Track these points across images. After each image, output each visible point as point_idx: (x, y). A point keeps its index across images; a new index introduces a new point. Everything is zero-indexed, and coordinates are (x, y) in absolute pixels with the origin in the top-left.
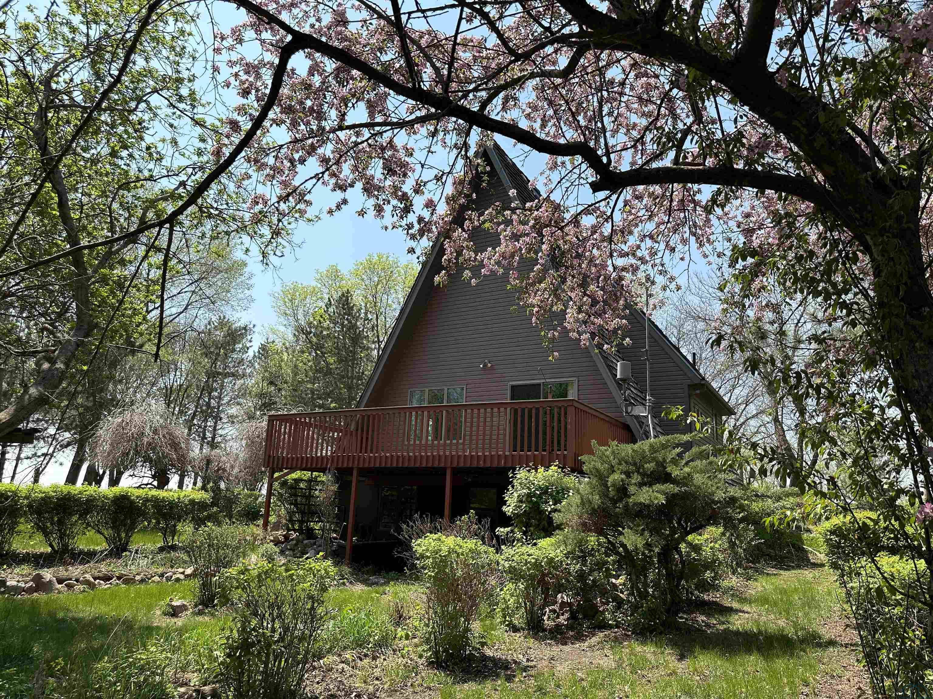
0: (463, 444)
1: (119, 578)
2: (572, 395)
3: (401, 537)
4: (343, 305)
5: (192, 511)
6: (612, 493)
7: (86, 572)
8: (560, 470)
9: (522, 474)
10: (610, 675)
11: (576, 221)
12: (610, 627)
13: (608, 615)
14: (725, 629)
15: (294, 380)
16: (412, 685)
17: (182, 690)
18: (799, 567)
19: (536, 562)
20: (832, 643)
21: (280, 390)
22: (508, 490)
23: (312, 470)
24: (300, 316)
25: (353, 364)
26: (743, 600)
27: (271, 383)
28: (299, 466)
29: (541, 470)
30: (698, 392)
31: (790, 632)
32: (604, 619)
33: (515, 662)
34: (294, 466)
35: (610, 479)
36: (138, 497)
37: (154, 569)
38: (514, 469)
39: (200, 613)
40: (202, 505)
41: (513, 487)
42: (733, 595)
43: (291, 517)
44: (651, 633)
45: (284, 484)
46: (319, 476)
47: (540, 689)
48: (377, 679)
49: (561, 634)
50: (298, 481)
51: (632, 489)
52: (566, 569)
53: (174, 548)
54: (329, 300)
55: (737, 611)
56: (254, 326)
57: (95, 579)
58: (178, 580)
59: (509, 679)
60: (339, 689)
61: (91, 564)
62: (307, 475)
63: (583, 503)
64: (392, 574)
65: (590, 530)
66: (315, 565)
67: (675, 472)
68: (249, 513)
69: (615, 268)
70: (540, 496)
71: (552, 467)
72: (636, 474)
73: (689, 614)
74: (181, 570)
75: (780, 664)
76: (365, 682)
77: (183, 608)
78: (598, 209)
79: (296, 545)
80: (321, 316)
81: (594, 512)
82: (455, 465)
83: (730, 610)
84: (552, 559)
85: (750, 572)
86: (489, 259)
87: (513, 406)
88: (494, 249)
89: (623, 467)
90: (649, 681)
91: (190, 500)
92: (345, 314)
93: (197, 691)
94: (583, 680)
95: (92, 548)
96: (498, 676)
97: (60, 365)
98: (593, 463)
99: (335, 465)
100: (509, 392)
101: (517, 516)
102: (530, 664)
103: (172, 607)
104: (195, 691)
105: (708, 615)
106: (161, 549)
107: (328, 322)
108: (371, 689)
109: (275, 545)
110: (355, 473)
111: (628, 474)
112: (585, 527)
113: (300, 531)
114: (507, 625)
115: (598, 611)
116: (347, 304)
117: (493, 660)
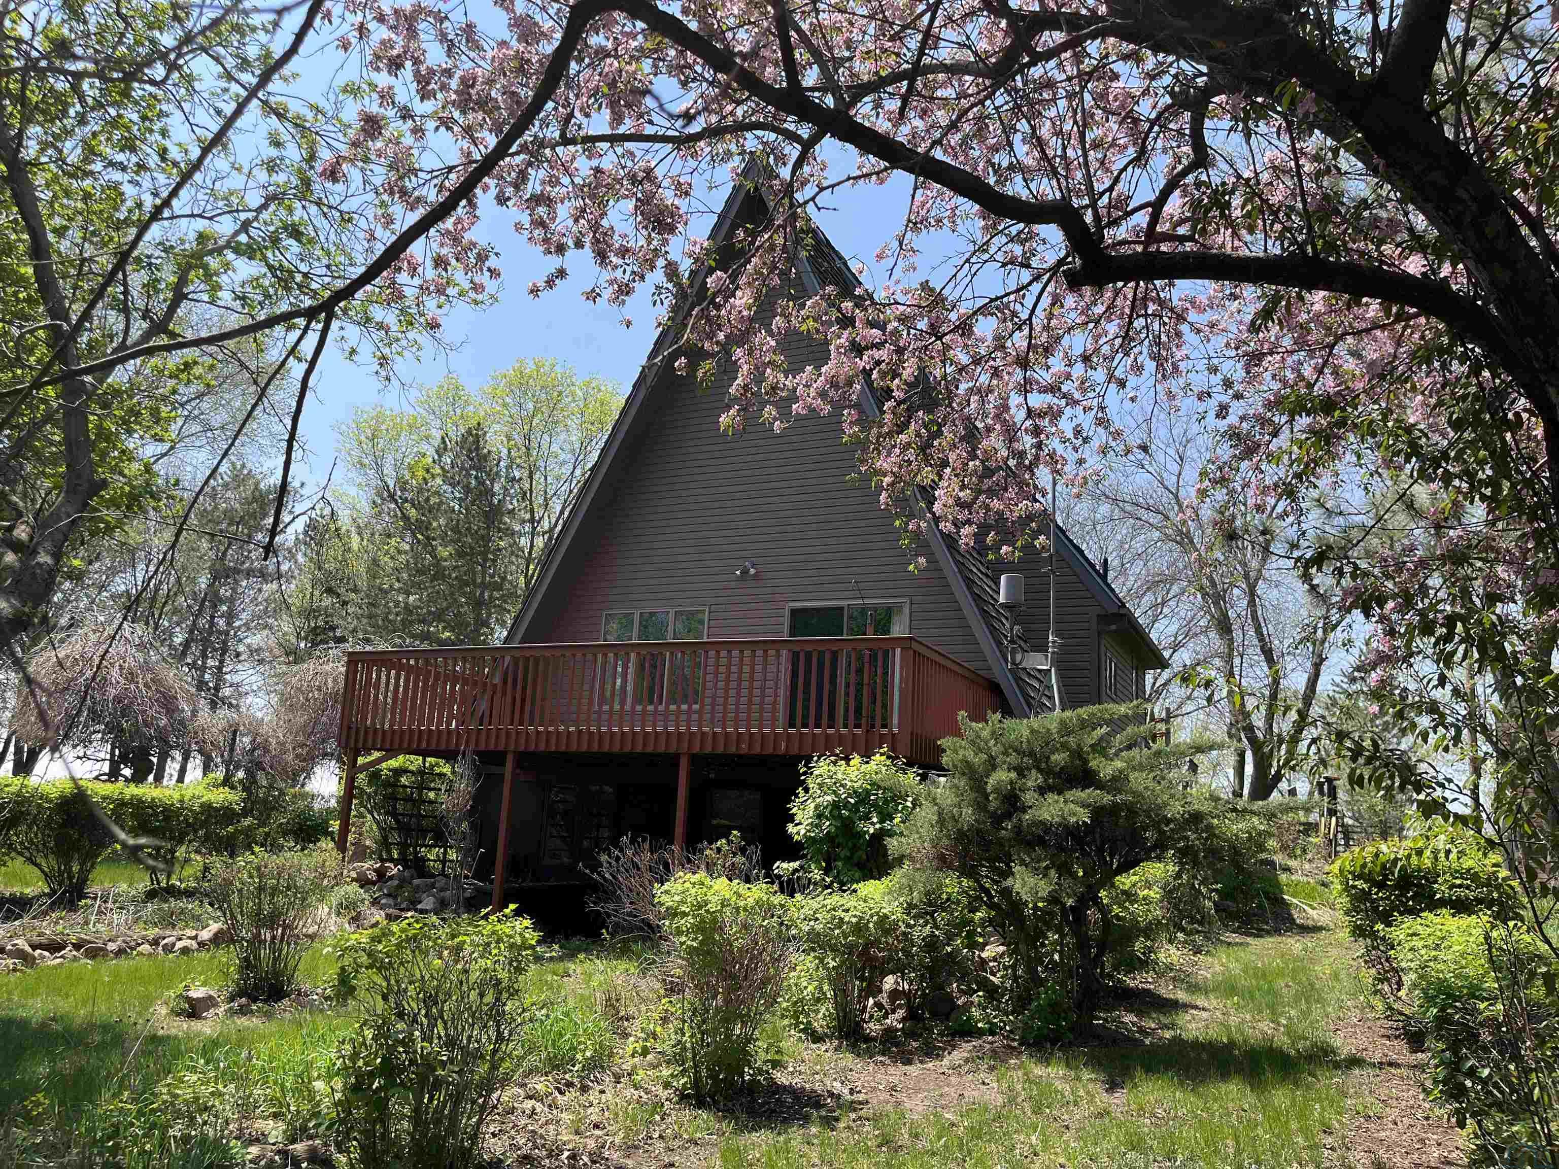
0: (700, 712)
1: (77, 947)
2: (899, 629)
3: (595, 876)
4: (470, 451)
5: (204, 824)
6: (994, 803)
7: (16, 935)
8: (888, 762)
9: (822, 768)
10: (998, 1117)
11: (965, 328)
12: (980, 1033)
13: (976, 1013)
14: (1174, 1038)
15: (371, 587)
16: (661, 1137)
17: (254, 1150)
18: (1277, 931)
19: (858, 923)
20: (1354, 1062)
21: (345, 603)
22: (797, 796)
23: (425, 754)
24: (388, 470)
25: (485, 560)
26: (1194, 988)
27: (330, 591)
28: (405, 745)
29: (856, 760)
30: (1113, 627)
31: (1282, 1041)
32: (969, 1019)
33: (831, 1095)
34: (396, 746)
35: (992, 781)
36: (104, 798)
37: (138, 932)
38: (809, 759)
39: (243, 1011)
40: (227, 815)
41: (807, 790)
42: (1174, 979)
43: (385, 838)
44: (1053, 1044)
45: (375, 777)
46: (437, 765)
47: (886, 1141)
48: (596, 1126)
49: (897, 1045)
50: (399, 772)
51: (1029, 797)
52: (904, 934)
53: (171, 892)
54: (444, 442)
55: (1186, 1006)
56: (303, 485)
57: (34, 947)
58: (185, 951)
59: (829, 1122)
60: (535, 1147)
61: (26, 920)
62: (414, 763)
63: (941, 821)
64: (576, 941)
65: (950, 867)
66: (504, 929)
67: (1106, 769)
68: (301, 829)
69: (1030, 413)
70: (855, 808)
71: (877, 757)
72: (1034, 772)
73: (1107, 1011)
74: (190, 933)
75: (1281, 1097)
76: (577, 1133)
77: (209, 1002)
78: (1007, 306)
79: (400, 886)
80: (428, 471)
81: (961, 835)
82: (696, 749)
83: (1174, 1006)
84: (886, 917)
85: (1199, 939)
86: (807, 386)
87: (791, 646)
88: (818, 368)
89: (1013, 759)
90: (1067, 1127)
91: (202, 805)
92: (472, 468)
93: (284, 1153)
94: (953, 1125)
95: (17, 890)
96: (806, 1119)
97: (44, 558)
98: (961, 752)
99: (472, 746)
100: (786, 622)
101: (813, 841)
102: (855, 1097)
103: (189, 1000)
104: (279, 1152)
105: (1140, 1014)
106: (151, 895)
107: (439, 481)
108: (591, 1144)
109: (362, 887)
110: (510, 759)
111: (1021, 772)
112: (942, 862)
113: (402, 860)
114: (801, 1031)
115: (954, 1007)
116: (477, 449)
117: (788, 1089)
